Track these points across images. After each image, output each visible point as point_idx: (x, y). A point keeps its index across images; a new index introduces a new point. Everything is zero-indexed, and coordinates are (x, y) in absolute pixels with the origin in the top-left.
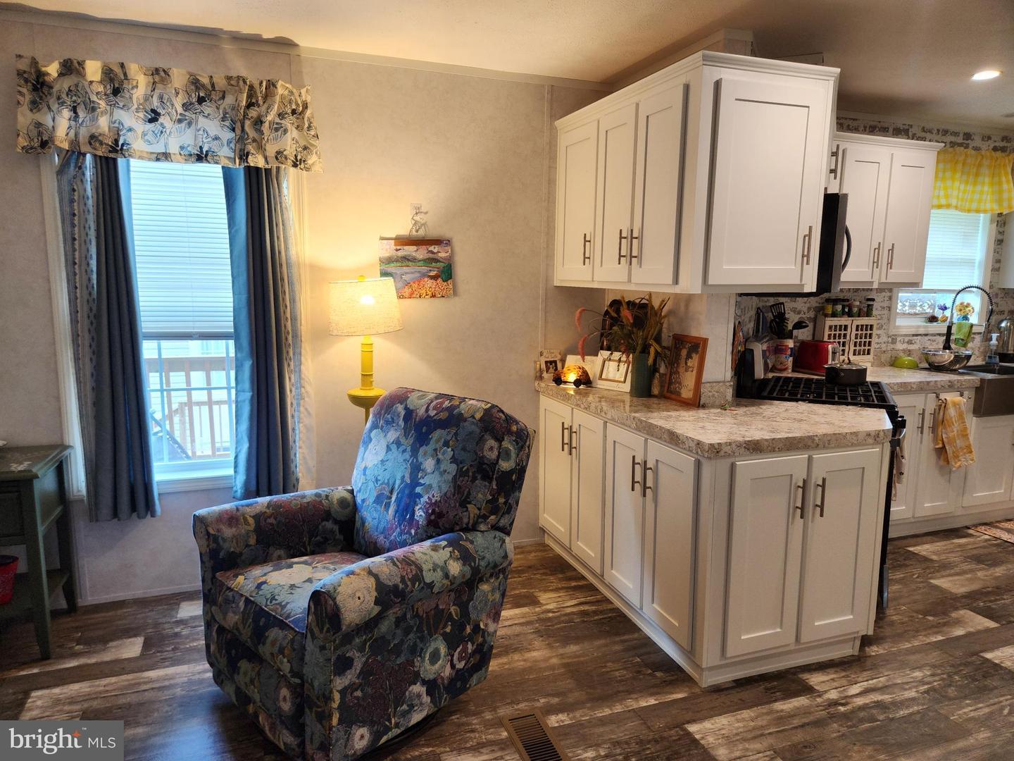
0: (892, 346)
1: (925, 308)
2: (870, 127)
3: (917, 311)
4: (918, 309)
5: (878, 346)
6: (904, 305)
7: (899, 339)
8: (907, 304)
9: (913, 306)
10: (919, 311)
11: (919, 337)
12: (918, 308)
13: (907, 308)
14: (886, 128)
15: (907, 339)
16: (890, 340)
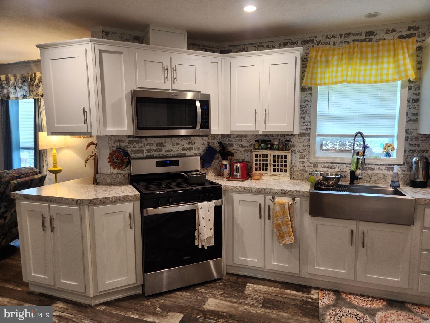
0: (314, 169)
3: (347, 149)
5: (303, 168)
6: (335, 145)
7: (319, 165)
8: (338, 144)
9: (340, 145)
10: (348, 148)
11: (338, 165)
13: (337, 146)
14: (295, 42)
15: (327, 165)
16: (312, 165)
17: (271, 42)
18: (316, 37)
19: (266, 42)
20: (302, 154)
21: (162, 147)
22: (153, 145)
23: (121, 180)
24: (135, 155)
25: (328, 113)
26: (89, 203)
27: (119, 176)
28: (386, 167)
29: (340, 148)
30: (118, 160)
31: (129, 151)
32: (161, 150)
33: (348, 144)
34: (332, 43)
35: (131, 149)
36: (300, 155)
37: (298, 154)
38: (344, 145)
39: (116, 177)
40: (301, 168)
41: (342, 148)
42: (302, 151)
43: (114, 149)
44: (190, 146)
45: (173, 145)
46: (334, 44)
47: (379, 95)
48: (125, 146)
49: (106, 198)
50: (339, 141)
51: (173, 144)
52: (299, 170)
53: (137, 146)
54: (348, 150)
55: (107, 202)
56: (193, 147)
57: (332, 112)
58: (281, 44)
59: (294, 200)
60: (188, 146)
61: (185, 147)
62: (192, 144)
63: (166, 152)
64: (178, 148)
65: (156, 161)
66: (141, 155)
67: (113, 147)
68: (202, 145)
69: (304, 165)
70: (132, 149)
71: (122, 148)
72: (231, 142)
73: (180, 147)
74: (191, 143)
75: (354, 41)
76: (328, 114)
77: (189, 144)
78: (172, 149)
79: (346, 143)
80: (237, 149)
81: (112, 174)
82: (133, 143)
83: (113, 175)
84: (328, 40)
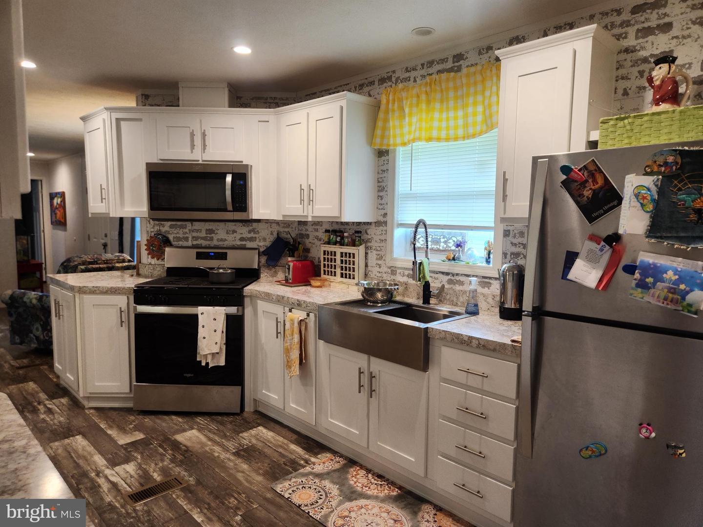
0: (393, 277)
1: (450, 245)
2: (360, 86)
3: (441, 248)
4: (442, 246)
5: (380, 275)
7: (398, 271)
10: (443, 247)
12: (442, 244)
14: (372, 82)
15: (407, 273)
16: (389, 271)
17: (346, 85)
18: (394, 72)
19: (341, 86)
20: (379, 252)
21: (213, 235)
22: (201, 232)
23: (160, 273)
24: (178, 243)
25: (411, 190)
26: (79, 291)
27: (157, 268)
28: (480, 280)
29: (433, 246)
30: (155, 247)
31: (171, 237)
32: (212, 239)
33: (442, 240)
34: (412, 79)
35: (173, 235)
36: (377, 255)
37: (375, 252)
38: (438, 242)
39: (154, 268)
40: (378, 274)
41: (435, 247)
42: (379, 249)
43: (153, 234)
44: (252, 235)
45: (227, 233)
46: (415, 81)
47: (476, 159)
48: (166, 231)
49: (96, 287)
50: (432, 236)
51: (227, 231)
52: (376, 277)
53: (181, 231)
54: (443, 251)
55: (97, 292)
56: (256, 237)
57: (418, 188)
58: (356, 87)
59: (308, 315)
60: (249, 236)
61: (244, 236)
62: (255, 233)
63: (218, 241)
64: (235, 237)
65: (197, 252)
66: (185, 244)
67: (152, 232)
68: (269, 234)
69: (381, 270)
70: (175, 235)
71: (163, 234)
72: (308, 233)
73: (239, 236)
74: (253, 231)
75: (439, 72)
76: (410, 192)
77: (250, 232)
78: (227, 238)
79: (440, 239)
80: (313, 242)
81: (150, 264)
82: (176, 228)
83: (150, 266)
84: (407, 75)
